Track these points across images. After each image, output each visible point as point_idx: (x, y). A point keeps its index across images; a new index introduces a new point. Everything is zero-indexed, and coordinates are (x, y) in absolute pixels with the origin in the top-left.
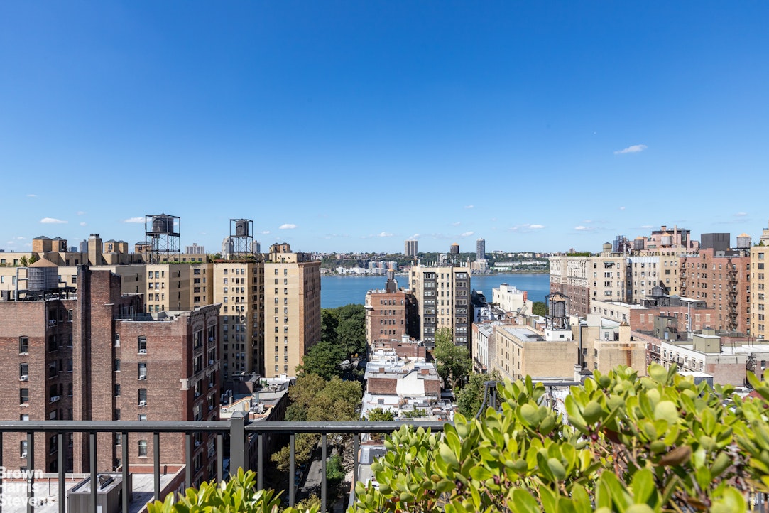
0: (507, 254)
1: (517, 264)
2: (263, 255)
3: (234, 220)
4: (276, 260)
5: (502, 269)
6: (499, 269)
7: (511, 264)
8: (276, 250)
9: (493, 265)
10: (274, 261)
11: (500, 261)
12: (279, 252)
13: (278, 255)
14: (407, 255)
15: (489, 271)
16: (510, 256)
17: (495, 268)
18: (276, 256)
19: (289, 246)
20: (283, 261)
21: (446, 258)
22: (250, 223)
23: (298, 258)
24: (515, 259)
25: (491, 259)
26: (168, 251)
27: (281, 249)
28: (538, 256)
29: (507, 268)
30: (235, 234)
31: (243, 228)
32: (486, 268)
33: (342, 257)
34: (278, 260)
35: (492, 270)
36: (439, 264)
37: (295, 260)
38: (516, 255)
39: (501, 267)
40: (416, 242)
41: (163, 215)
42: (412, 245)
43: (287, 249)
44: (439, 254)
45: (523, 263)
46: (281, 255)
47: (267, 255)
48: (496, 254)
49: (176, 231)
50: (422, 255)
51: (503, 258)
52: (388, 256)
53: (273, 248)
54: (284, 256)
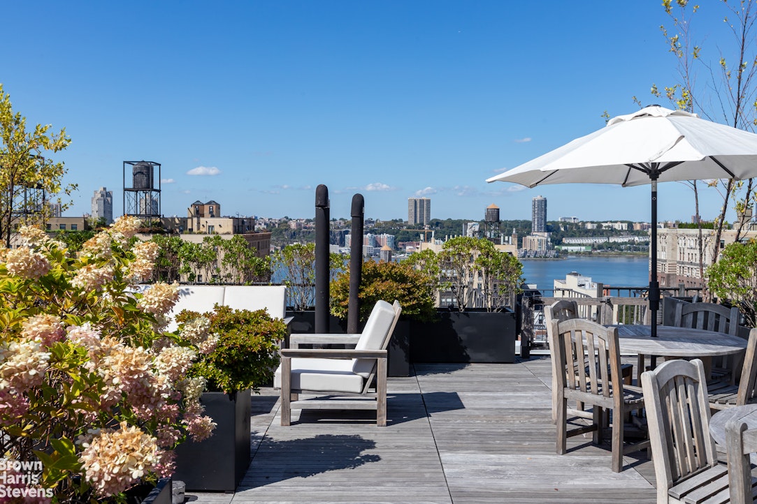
0: (584, 223)
1: (601, 241)
2: (177, 221)
3: (129, 163)
4: (199, 229)
5: (576, 249)
6: (570, 249)
7: (590, 241)
8: (199, 214)
9: (559, 243)
10: (195, 230)
11: (572, 236)
12: (203, 216)
13: (203, 220)
14: (412, 223)
15: (553, 253)
16: (589, 226)
17: (564, 248)
18: (199, 223)
19: (218, 206)
20: (211, 230)
21: (477, 228)
22: (156, 168)
23: (234, 226)
24: (599, 232)
25: (557, 233)
27: (206, 211)
28: (637, 227)
29: (583, 248)
30: (131, 187)
31: (145, 177)
32: (548, 248)
33: (299, 225)
34: (203, 230)
35: (558, 251)
37: (230, 229)
38: (600, 225)
39: (574, 245)
40: (429, 201)
42: (421, 206)
43: (215, 211)
44: (466, 222)
45: (612, 240)
46: (207, 221)
47: (184, 221)
48: (565, 224)
50: (437, 223)
51: (578, 230)
52: (379, 226)
53: (192, 210)
54: (212, 221)
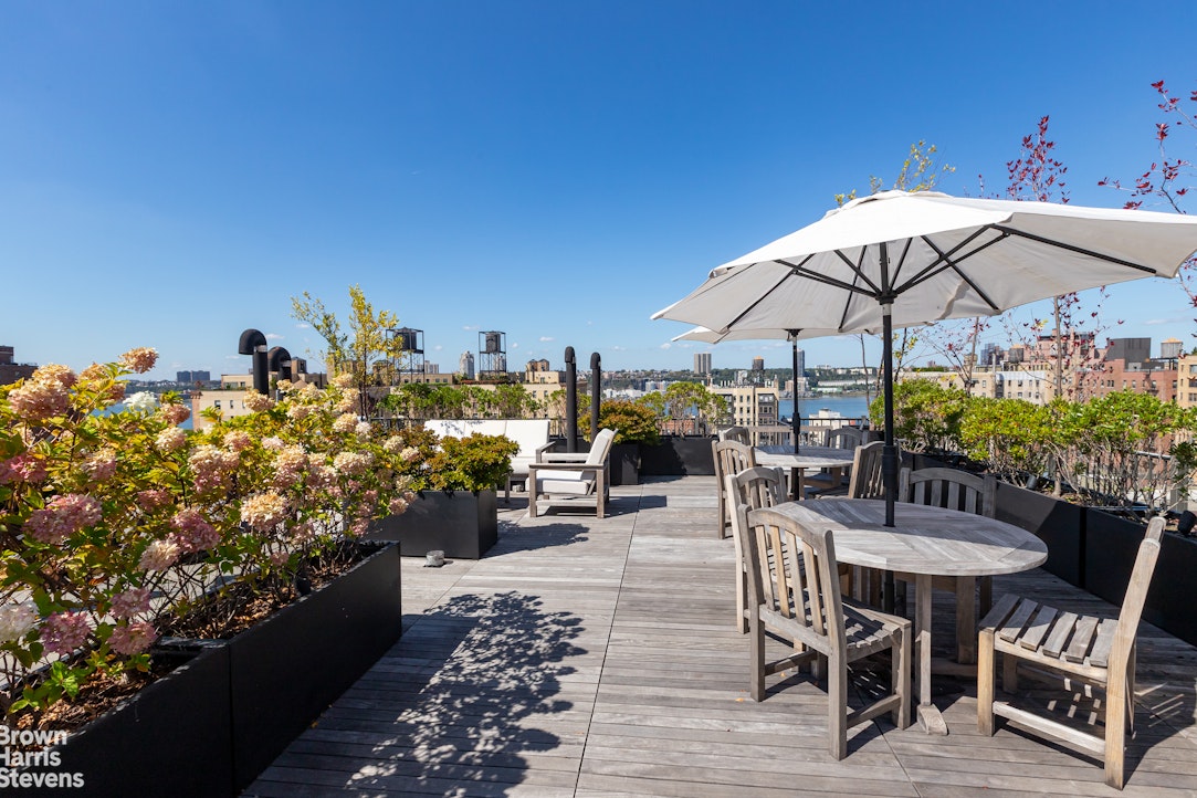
0: (835, 370)
1: (850, 383)
2: (518, 375)
3: (483, 333)
4: (534, 380)
5: (829, 390)
6: (824, 390)
7: (841, 383)
8: (534, 369)
9: (815, 385)
10: (531, 381)
11: (826, 380)
12: (537, 370)
13: (536, 374)
14: (697, 372)
15: (810, 393)
16: (840, 372)
17: (819, 389)
18: (533, 376)
19: (548, 363)
20: (543, 381)
21: (746, 375)
22: (502, 336)
23: (559, 377)
24: (848, 376)
25: (814, 378)
26: (411, 370)
27: (539, 367)
29: (835, 389)
30: (485, 350)
31: (494, 342)
32: (806, 390)
33: (610, 376)
34: (536, 381)
35: (814, 392)
36: (736, 384)
37: (557, 380)
38: (849, 371)
39: (827, 387)
40: (710, 355)
41: (405, 328)
42: (705, 359)
43: (546, 367)
44: (737, 371)
45: (859, 382)
46: (540, 374)
47: (522, 375)
48: (820, 370)
49: (419, 347)
50: (717, 372)
51: (831, 375)
52: (671, 375)
53: (529, 366)
54: (543, 374)
